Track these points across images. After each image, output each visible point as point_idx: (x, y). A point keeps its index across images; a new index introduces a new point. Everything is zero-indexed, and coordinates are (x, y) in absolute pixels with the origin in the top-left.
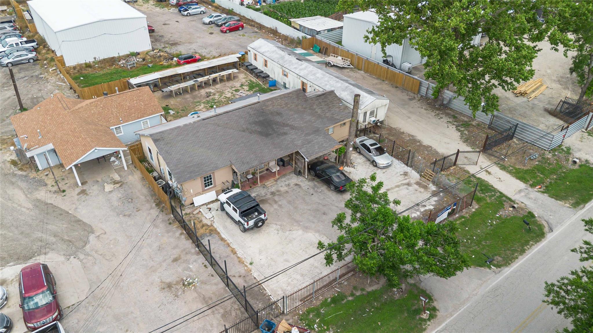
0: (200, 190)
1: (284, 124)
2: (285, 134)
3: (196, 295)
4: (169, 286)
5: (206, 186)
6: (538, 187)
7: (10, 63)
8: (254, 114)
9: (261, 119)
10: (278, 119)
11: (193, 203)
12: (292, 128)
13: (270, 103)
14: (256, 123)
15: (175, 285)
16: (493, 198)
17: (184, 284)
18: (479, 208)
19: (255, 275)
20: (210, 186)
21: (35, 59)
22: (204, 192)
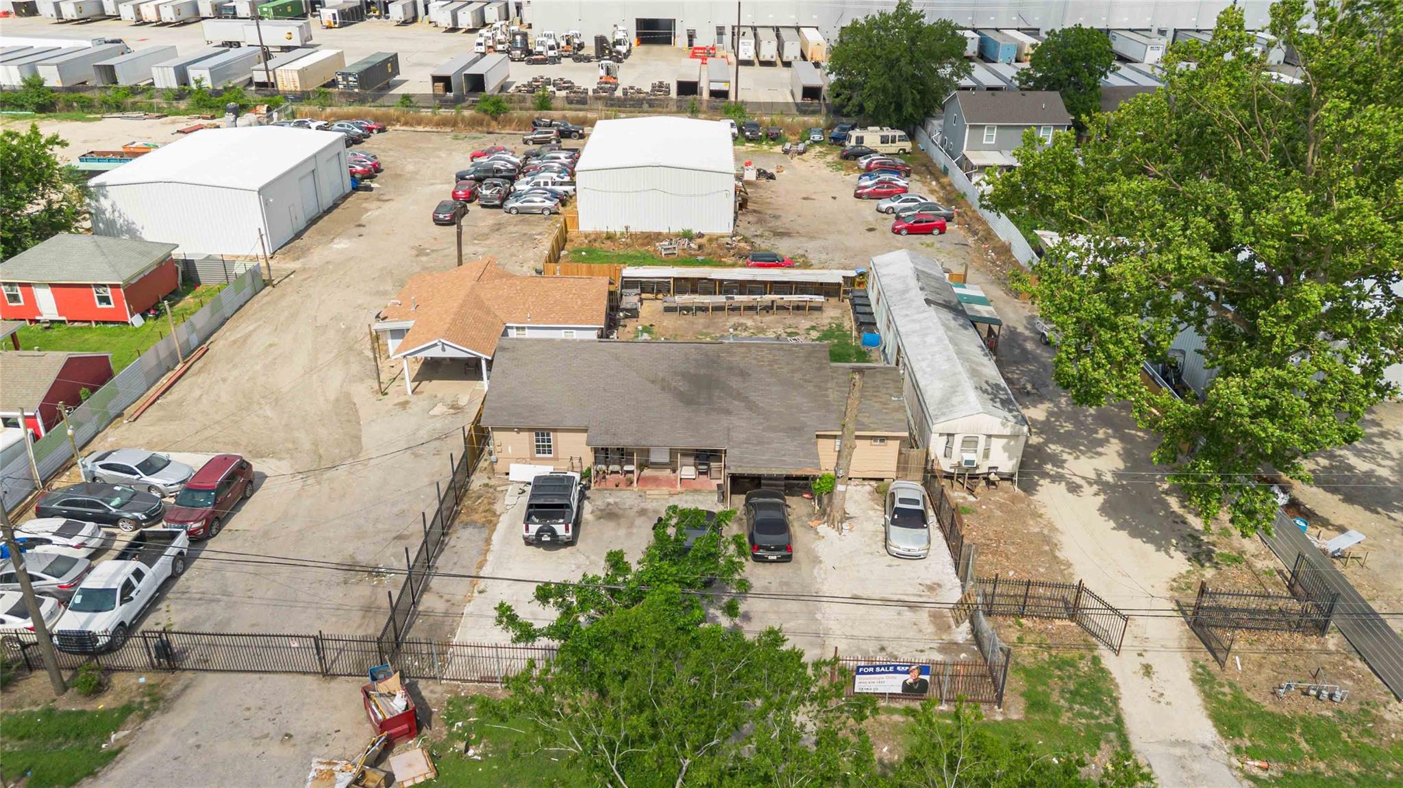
0: (527, 454)
1: (739, 394)
2: (728, 412)
4: (352, 565)
5: (538, 452)
6: (1257, 763)
7: (516, 208)
8: (696, 360)
9: (702, 371)
10: (735, 383)
11: (507, 474)
12: (751, 406)
13: (743, 350)
14: (684, 375)
15: (361, 567)
16: (1084, 721)
17: (371, 572)
18: (1019, 721)
19: (468, 609)
20: (547, 455)
21: (553, 210)
22: (532, 460)
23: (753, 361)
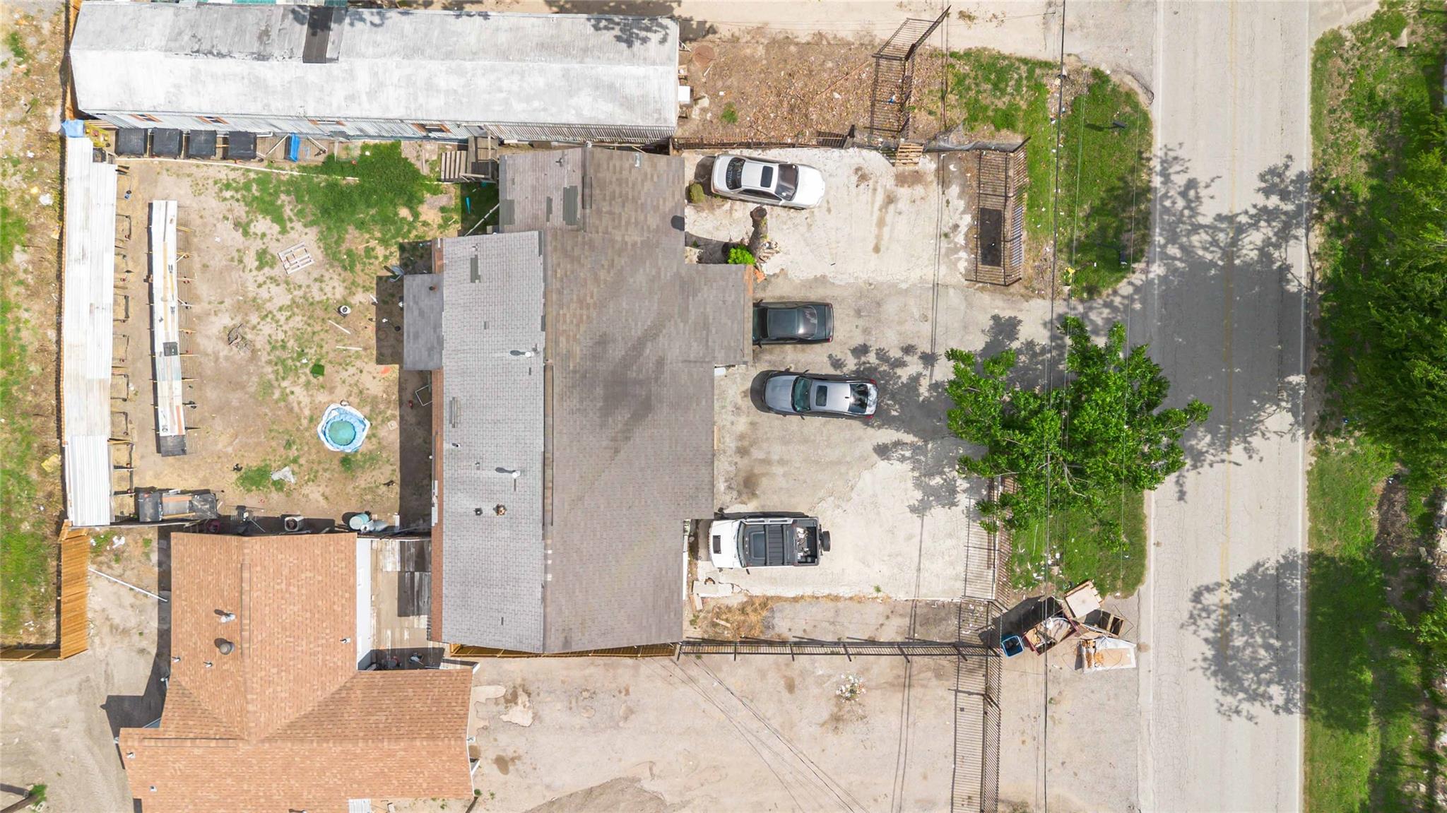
1: (634, 348)
2: (660, 363)
3: (879, 692)
4: (837, 719)
8: (581, 401)
9: (599, 391)
10: (616, 352)
12: (652, 333)
13: (562, 340)
14: (605, 414)
15: (840, 710)
16: (1025, 89)
17: (847, 699)
19: (902, 596)
23: (583, 328)
